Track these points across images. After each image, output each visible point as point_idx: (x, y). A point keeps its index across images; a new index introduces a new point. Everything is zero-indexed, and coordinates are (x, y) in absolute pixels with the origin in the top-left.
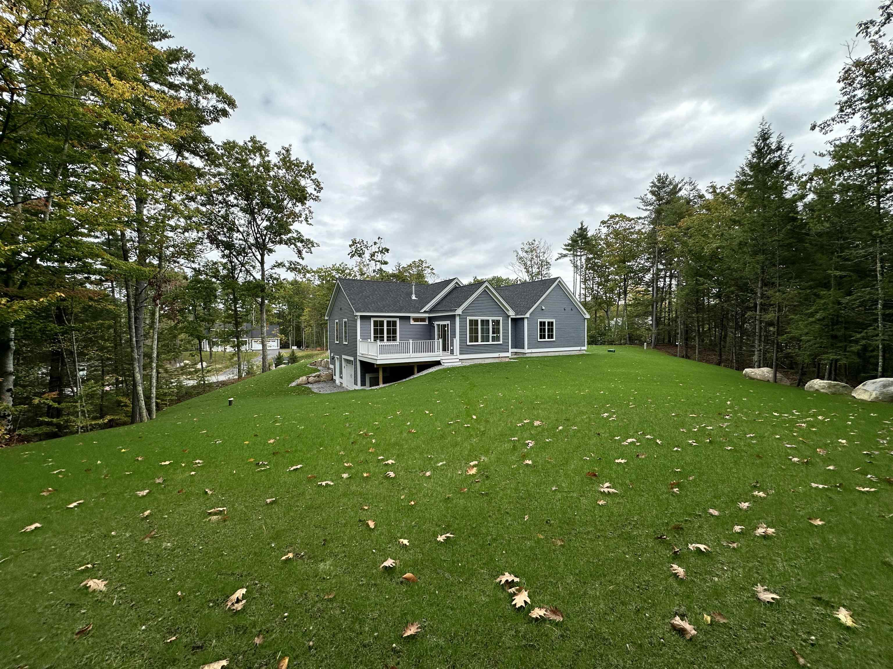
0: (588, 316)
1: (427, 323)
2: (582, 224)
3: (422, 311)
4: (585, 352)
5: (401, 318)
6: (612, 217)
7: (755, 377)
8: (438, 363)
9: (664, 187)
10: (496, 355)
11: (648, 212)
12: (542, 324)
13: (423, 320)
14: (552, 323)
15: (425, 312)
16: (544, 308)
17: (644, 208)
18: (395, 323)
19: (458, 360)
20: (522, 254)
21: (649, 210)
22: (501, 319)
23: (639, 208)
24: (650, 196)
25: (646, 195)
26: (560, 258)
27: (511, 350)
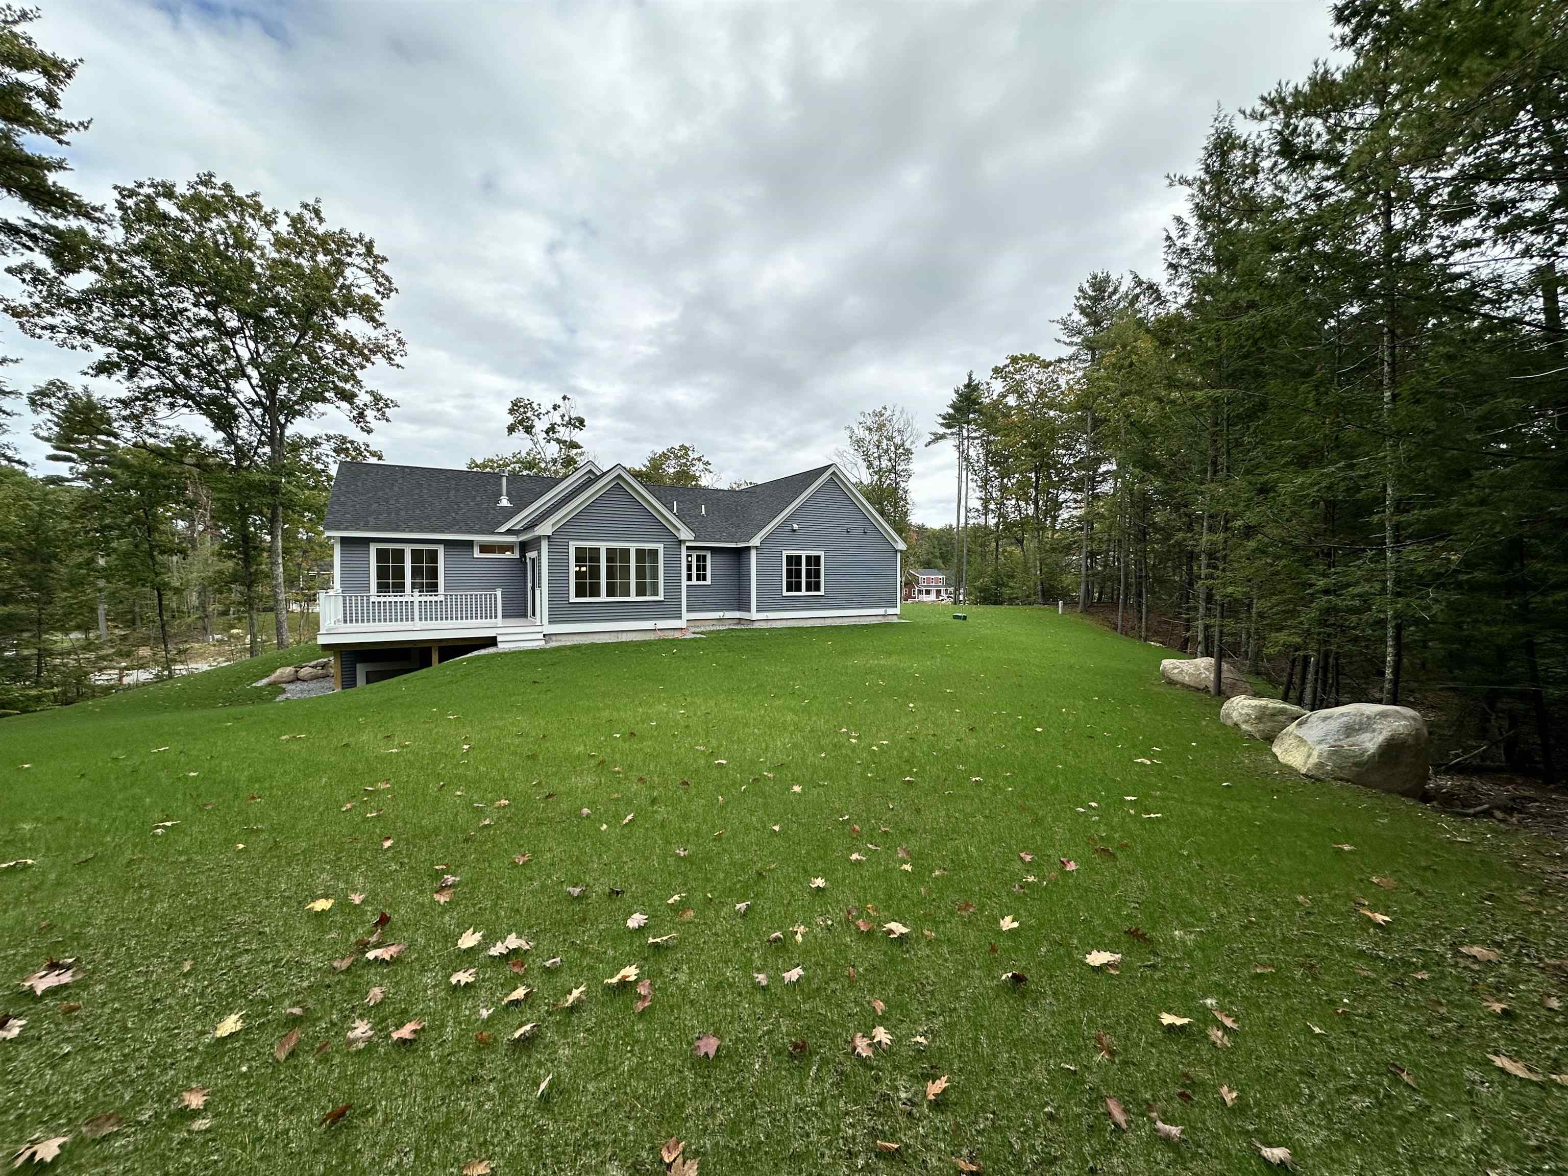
0: (901, 546)
1: (517, 555)
2: (970, 378)
3: (503, 529)
4: (895, 620)
5: (447, 543)
6: (1014, 360)
7: (1179, 678)
8: (492, 642)
9: (1103, 299)
10: (648, 625)
11: (1075, 348)
12: (793, 561)
13: (503, 548)
14: (818, 558)
15: (510, 532)
16: (796, 527)
17: (1068, 340)
18: (433, 556)
19: (541, 636)
20: (861, 433)
21: (1076, 344)
22: (660, 547)
23: (1059, 341)
24: (1077, 316)
25: (1070, 315)
26: (933, 441)
27: (686, 615)
